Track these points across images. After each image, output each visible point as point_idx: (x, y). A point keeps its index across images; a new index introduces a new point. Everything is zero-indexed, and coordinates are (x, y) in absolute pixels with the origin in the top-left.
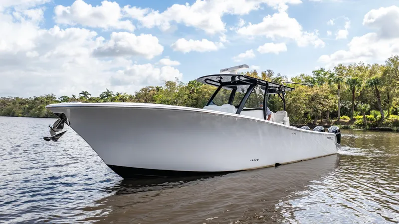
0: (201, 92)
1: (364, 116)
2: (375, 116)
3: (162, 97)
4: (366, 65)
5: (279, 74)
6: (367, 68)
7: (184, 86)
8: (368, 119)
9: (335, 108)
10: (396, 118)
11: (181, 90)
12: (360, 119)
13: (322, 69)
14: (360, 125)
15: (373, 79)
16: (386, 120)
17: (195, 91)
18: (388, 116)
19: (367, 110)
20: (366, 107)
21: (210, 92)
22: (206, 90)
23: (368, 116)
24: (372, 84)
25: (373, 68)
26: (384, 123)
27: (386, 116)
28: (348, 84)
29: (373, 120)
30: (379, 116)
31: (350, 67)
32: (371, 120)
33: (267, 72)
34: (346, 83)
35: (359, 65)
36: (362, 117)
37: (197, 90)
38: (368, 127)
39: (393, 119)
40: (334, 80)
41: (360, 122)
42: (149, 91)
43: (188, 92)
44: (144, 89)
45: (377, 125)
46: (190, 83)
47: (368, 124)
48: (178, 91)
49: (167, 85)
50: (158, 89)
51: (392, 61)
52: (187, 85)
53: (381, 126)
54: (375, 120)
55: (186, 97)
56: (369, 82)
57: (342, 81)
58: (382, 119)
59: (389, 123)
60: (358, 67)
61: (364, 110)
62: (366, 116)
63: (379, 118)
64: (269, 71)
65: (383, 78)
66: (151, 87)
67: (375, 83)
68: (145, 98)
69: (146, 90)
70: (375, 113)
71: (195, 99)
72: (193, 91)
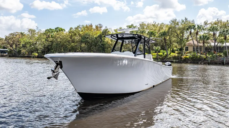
0: (55, 37)
1: (157, 53)
2: (163, 53)
3: (26, 40)
4: (157, 23)
5: (106, 27)
6: (158, 25)
7: (42, 32)
8: (159, 55)
9: (140, 49)
10: (174, 55)
11: (40, 36)
12: (155, 55)
13: (132, 25)
14: (155, 59)
15: (163, 32)
16: (169, 56)
17: (50, 36)
18: (170, 54)
19: (159, 50)
20: (158, 48)
21: (61, 37)
22: (58, 36)
23: (159, 54)
24: (162, 35)
25: (161, 25)
26: (168, 57)
27: (169, 53)
28: (148, 34)
29: (162, 56)
30: (166, 53)
31: (148, 24)
32: (161, 56)
33: (99, 26)
34: (147, 34)
35: (153, 24)
36: (156, 54)
37: (51, 36)
38: (159, 60)
39: (173, 55)
40: (140, 32)
41: (155, 57)
42: (16, 36)
43: (45, 37)
44: (12, 34)
45: (164, 59)
46: (46, 31)
47: (160, 58)
48: (37, 36)
49: (29, 31)
50: (22, 34)
51: (173, 22)
52: (44, 32)
53: (166, 60)
54: (163, 56)
55: (43, 40)
56: (160, 34)
57: (145, 33)
58: (167, 55)
59: (171, 58)
60: (153, 25)
61: (157, 50)
62: (158, 53)
63: (166, 54)
64: (100, 25)
65: (168, 32)
66: (17, 33)
67: (164, 35)
68: (13, 40)
69: (14, 35)
70: (163, 52)
71: (51, 42)
72: (49, 36)
